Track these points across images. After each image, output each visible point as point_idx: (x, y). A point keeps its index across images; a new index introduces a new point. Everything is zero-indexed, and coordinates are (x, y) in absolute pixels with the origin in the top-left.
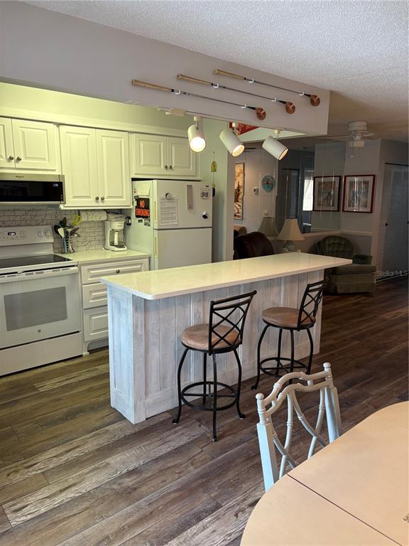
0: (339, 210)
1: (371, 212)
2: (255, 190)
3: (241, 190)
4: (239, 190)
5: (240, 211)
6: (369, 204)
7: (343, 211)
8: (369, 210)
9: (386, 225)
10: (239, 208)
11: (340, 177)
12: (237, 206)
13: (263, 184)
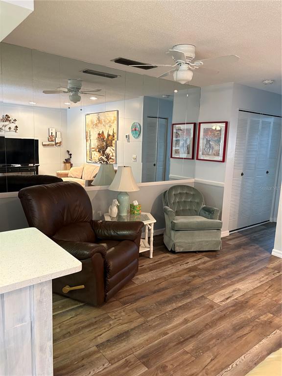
0: (193, 158)
1: (223, 161)
2: (126, 136)
3: (116, 137)
4: (114, 136)
5: (114, 154)
6: (221, 152)
7: (197, 159)
8: (220, 158)
9: (242, 174)
10: (113, 151)
11: (195, 124)
12: (112, 150)
13: (132, 131)
